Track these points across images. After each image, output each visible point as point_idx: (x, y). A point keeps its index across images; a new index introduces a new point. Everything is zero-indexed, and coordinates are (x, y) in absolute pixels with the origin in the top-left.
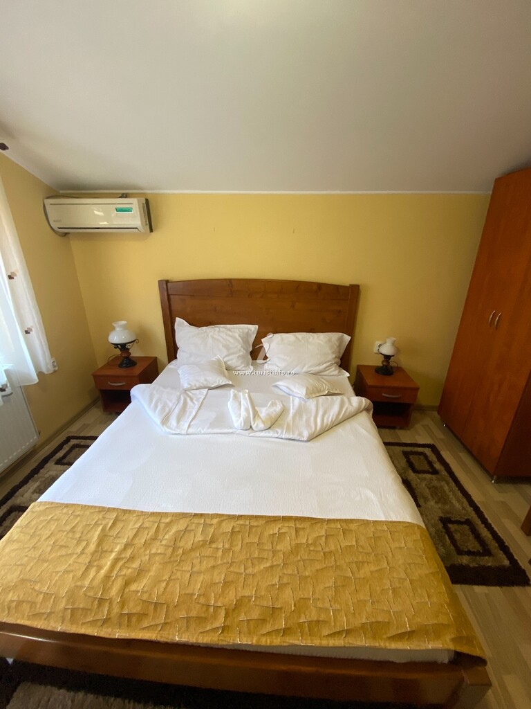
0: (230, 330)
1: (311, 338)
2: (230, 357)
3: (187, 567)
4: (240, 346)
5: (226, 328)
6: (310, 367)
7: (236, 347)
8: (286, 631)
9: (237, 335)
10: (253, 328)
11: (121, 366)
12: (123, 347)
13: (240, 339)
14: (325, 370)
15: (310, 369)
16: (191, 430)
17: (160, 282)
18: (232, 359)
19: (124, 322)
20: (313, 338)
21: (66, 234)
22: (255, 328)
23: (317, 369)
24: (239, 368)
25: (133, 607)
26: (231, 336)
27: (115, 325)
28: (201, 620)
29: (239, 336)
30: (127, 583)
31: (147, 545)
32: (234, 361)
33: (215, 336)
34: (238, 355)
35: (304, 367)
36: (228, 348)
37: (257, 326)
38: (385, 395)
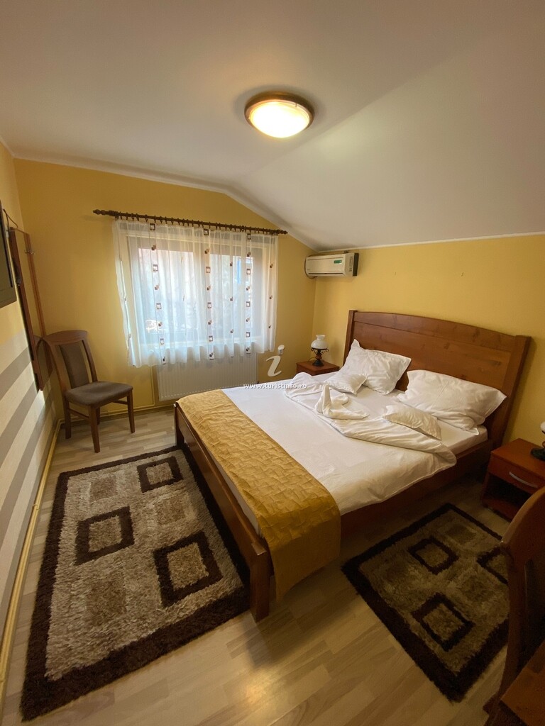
0: (385, 357)
1: (454, 383)
2: (373, 378)
3: (227, 428)
4: (385, 372)
5: (383, 355)
6: (434, 409)
7: (383, 371)
8: (224, 460)
9: (388, 362)
10: (406, 360)
11: (313, 364)
12: (319, 352)
13: (389, 366)
14: (450, 417)
15: (433, 411)
16: (294, 398)
17: (350, 311)
18: (374, 380)
19: (324, 336)
20: (456, 383)
21: (315, 277)
22: (408, 360)
23: (442, 413)
24: (376, 389)
25: (204, 425)
26: (382, 361)
27: (317, 336)
28: (212, 440)
29: (390, 363)
30: (210, 419)
31: (227, 416)
32: (374, 382)
33: (371, 359)
34: (380, 378)
35: (428, 407)
36: (375, 370)
37: (410, 359)
38: (513, 475)
